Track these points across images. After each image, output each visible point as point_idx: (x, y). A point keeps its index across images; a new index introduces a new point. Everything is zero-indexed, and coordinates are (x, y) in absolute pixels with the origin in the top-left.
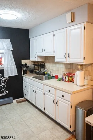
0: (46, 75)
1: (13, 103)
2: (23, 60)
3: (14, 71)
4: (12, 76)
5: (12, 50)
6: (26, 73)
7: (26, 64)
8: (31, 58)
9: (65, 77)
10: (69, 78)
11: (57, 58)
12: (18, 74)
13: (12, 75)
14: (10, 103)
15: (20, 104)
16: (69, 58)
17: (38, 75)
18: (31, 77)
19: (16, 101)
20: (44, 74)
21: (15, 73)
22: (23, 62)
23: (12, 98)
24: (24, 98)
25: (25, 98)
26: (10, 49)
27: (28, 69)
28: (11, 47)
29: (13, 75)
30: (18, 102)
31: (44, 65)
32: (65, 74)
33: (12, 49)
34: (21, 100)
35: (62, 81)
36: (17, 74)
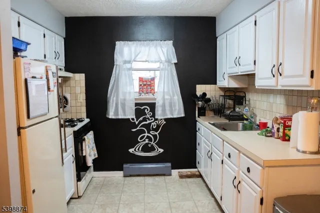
0: (245, 122)
1: (170, 175)
2: (200, 85)
3: (177, 108)
4: (172, 117)
5: (175, 64)
6: (204, 115)
7: (204, 94)
8: (218, 82)
9: (278, 126)
10: (284, 130)
11: (260, 79)
12: (185, 114)
13: (172, 115)
14: (164, 175)
15: (184, 180)
16: (281, 75)
17: (227, 121)
18: (207, 123)
19: (179, 172)
20: (241, 118)
21: (178, 111)
22: (200, 89)
23: (169, 165)
24: (196, 170)
25: (199, 171)
26: (171, 60)
27: (209, 105)
28: (174, 57)
29: (175, 116)
30: (181, 177)
31: (245, 97)
32: (277, 119)
33: (176, 62)
34: (189, 173)
35: (271, 136)
36: (183, 115)
